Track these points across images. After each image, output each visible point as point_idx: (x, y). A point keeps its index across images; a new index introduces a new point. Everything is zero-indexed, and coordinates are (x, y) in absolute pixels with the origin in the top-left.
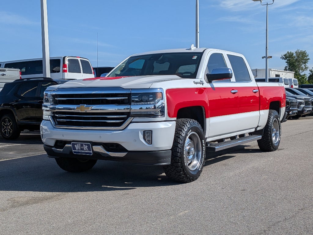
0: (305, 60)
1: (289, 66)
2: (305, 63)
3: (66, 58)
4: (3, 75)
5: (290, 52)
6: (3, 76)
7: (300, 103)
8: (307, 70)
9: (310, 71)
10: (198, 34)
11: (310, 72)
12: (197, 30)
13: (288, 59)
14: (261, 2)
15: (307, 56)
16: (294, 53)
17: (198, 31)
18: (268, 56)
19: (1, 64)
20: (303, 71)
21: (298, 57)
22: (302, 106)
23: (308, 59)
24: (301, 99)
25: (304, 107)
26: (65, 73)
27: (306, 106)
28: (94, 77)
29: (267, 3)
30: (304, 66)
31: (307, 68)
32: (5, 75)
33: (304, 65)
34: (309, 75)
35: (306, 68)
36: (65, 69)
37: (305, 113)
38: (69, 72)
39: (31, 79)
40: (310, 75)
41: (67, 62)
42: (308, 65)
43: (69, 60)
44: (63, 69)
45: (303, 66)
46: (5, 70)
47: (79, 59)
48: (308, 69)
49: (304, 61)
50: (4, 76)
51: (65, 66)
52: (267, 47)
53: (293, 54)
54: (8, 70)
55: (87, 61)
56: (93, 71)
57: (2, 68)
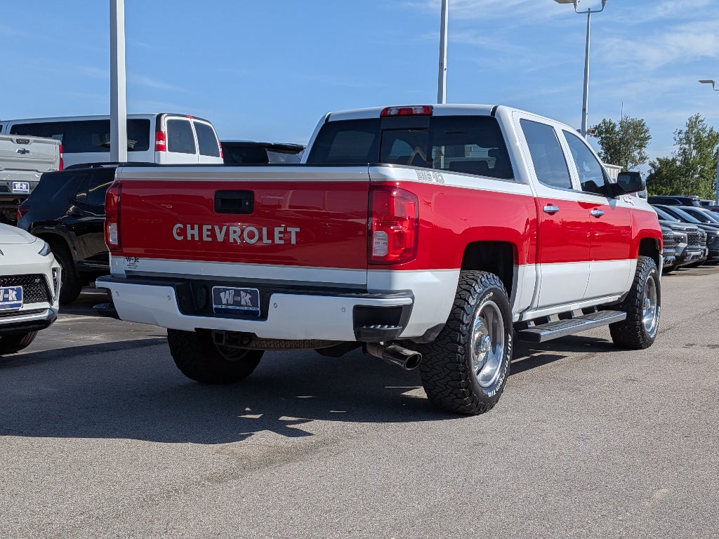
0: (641, 139)
1: (605, 153)
2: (641, 146)
3: (163, 117)
4: (24, 152)
5: (608, 121)
6: (23, 155)
7: (678, 240)
8: (643, 163)
9: (650, 164)
10: (445, 73)
11: (651, 168)
12: (441, 65)
13: (603, 136)
14: (575, 5)
15: (647, 131)
16: (617, 123)
17: (445, 67)
18: (586, 130)
19: (1, 126)
20: (635, 165)
21: (626, 132)
22: (683, 245)
23: (648, 138)
24: (679, 230)
25: (686, 248)
26: (162, 153)
27: (691, 247)
28: (222, 162)
29: (589, 9)
30: (639, 153)
31: (645, 159)
32: (28, 152)
33: (639, 150)
34: (648, 174)
35: (643, 159)
36: (161, 143)
37: (689, 261)
38: (170, 150)
39: (105, 166)
40: (651, 174)
41: (164, 129)
42: (647, 151)
43: (170, 122)
44: (157, 143)
45: (635, 153)
46: (28, 141)
47: (192, 121)
48: (647, 161)
49: (637, 142)
50: (27, 154)
51: (160, 136)
52: (584, 110)
53: (614, 126)
54: (35, 141)
55: (210, 127)
56: (220, 150)
57: (5, 134)
